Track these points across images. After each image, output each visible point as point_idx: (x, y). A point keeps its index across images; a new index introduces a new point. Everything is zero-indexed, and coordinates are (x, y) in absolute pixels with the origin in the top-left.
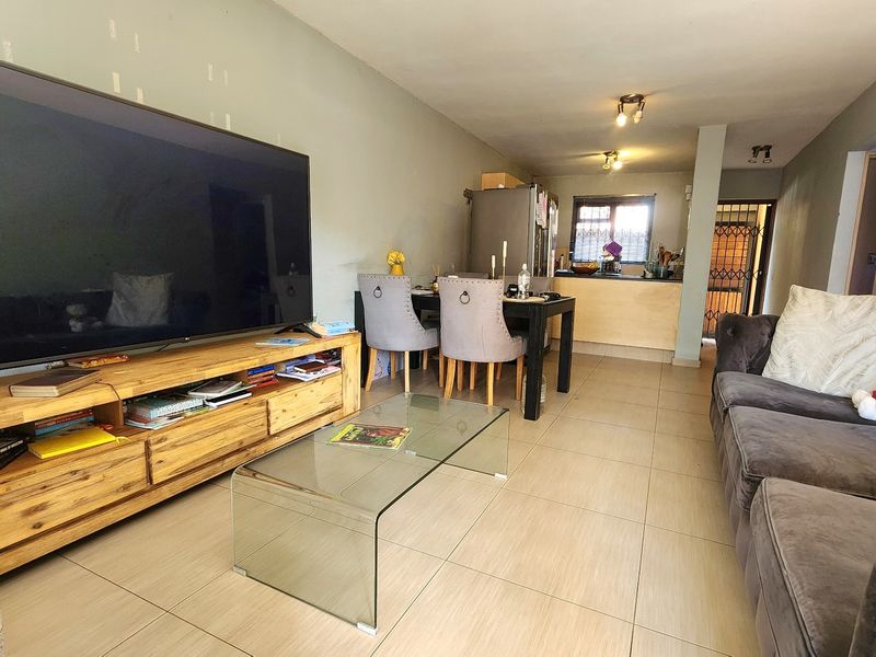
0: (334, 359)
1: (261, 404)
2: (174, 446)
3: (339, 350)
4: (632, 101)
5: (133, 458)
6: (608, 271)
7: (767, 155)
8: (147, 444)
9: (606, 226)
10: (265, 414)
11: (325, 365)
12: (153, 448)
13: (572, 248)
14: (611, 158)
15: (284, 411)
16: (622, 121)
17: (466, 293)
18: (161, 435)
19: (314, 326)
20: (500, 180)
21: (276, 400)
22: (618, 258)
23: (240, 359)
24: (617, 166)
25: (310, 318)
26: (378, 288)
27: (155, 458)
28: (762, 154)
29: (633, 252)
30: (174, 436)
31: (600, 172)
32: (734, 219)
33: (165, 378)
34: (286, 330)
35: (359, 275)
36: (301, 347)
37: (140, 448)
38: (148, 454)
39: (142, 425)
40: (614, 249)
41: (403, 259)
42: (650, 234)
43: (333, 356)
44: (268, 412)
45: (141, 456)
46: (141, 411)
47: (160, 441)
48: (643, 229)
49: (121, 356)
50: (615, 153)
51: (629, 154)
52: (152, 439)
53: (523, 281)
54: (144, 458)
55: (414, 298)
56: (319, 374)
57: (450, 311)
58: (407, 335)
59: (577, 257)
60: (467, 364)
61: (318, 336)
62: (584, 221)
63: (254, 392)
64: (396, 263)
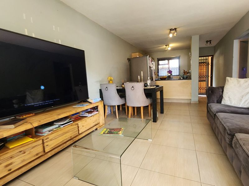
0: (96, 109)
1: (76, 125)
2: (51, 140)
3: (97, 107)
4: (173, 30)
5: (39, 145)
6: (169, 78)
7: (210, 43)
8: (43, 140)
9: (167, 66)
10: (77, 128)
11: (93, 111)
12: (45, 141)
13: (158, 73)
14: (167, 47)
15: (83, 126)
16: (171, 35)
17: (133, 87)
18: (47, 137)
19: (89, 100)
20: (137, 55)
21: (80, 123)
22: (171, 74)
23: (69, 111)
24: (169, 49)
25: (88, 98)
26: (107, 88)
27: (45, 144)
28: (209, 43)
29: (175, 73)
30: (51, 137)
31: (164, 51)
32: (202, 61)
33: (47, 119)
34: (81, 102)
35: (100, 84)
36: (87, 107)
37: (41, 142)
38: (43, 143)
39: (41, 134)
40: (170, 72)
41: (112, 79)
42: (179, 67)
43: (96, 108)
44: (78, 127)
45: (41, 144)
46: (40, 130)
47: (46, 139)
48: (178, 66)
49: (32, 114)
50: (168, 45)
51: (172, 45)
52: (44, 138)
53: (149, 82)
54: (42, 145)
55: (117, 90)
56: (92, 114)
57: (128, 92)
58: (116, 101)
59: (160, 75)
60: (134, 108)
61: (91, 103)
62: (161, 65)
63: (74, 121)
64: (111, 80)
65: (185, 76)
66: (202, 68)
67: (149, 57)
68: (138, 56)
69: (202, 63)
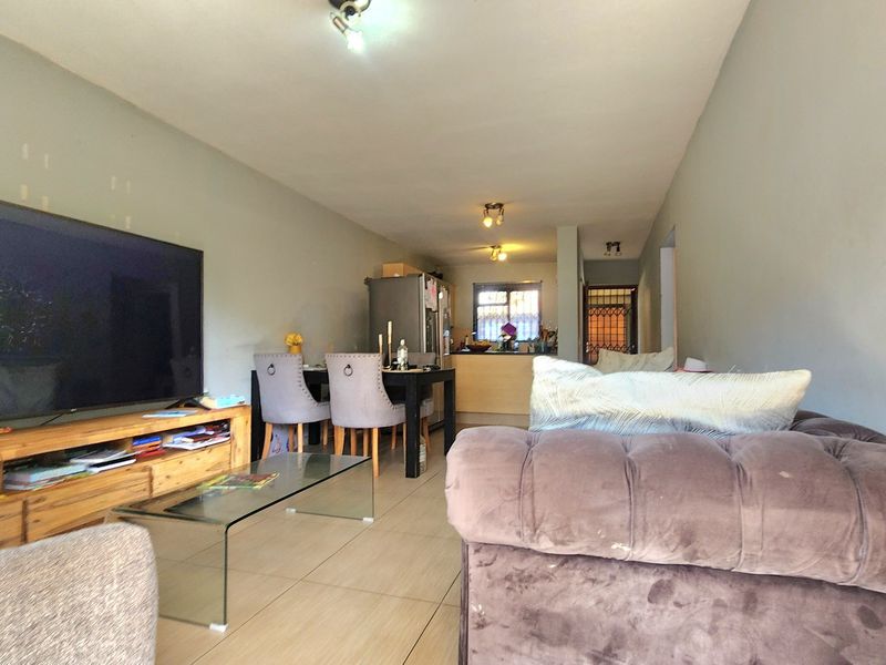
0: (225, 431)
1: (144, 470)
2: (52, 506)
3: (227, 421)
4: (494, 207)
5: (11, 516)
6: (507, 348)
7: (618, 250)
8: (25, 504)
9: (502, 310)
10: (147, 480)
11: (214, 436)
12: (31, 507)
13: (475, 330)
14: (497, 250)
15: (168, 477)
16: (488, 222)
17: (349, 366)
18: (39, 496)
19: (204, 401)
20: (396, 270)
21: (158, 467)
22: (514, 337)
23: (125, 427)
24: (502, 257)
25: (201, 394)
26: (272, 366)
27: (31, 517)
28: (614, 248)
29: (527, 332)
30: (52, 497)
31: (488, 262)
32: (607, 302)
33: (48, 442)
34: (176, 406)
35: (255, 356)
36: (185, 418)
37: (18, 506)
38: (25, 513)
39: (21, 488)
40: (509, 329)
41: (300, 341)
42: (540, 315)
43: (221, 426)
44: (151, 478)
45: (19, 514)
46: (20, 477)
47: (37, 501)
48: (535, 311)
49: (5, 428)
50: (499, 247)
51: (510, 248)
52: (31, 498)
53: (402, 355)
54: (20, 517)
55: (305, 373)
56: (206, 443)
57: (338, 384)
58: (296, 407)
59: (481, 338)
60: (347, 430)
61: (207, 409)
62: (484, 305)
63: (139, 458)
64: (294, 344)
65: (543, 344)
66: (614, 323)
67: (427, 279)
68: (397, 275)
69: (614, 306)
